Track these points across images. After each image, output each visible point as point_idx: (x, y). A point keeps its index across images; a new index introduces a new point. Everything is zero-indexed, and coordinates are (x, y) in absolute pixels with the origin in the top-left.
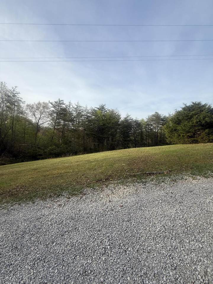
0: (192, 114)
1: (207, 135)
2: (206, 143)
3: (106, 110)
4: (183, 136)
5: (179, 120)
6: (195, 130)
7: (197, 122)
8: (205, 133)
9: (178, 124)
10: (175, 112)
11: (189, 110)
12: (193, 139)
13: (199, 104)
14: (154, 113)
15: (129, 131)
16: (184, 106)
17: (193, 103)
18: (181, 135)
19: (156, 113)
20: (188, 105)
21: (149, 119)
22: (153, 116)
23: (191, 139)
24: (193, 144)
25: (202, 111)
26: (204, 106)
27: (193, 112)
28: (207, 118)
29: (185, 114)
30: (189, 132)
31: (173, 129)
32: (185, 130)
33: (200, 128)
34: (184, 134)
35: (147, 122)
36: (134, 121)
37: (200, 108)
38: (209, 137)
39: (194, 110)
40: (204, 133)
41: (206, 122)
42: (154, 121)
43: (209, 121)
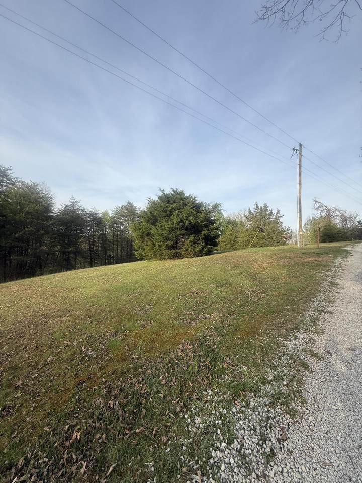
0: (173, 208)
1: (192, 245)
2: (191, 257)
3: (14, 180)
4: (160, 246)
5: (153, 216)
6: (177, 237)
7: (178, 223)
8: (190, 241)
9: (153, 224)
10: (148, 202)
11: (169, 202)
12: (174, 250)
13: (182, 193)
14: (125, 204)
15: (80, 233)
16: (161, 194)
17: (174, 191)
18: (157, 244)
19: (129, 203)
20: (166, 192)
21: (117, 213)
22: (124, 208)
23: (172, 251)
24: (174, 259)
25: (186, 205)
26: (187, 198)
27: (173, 206)
28: (191, 218)
29: (161, 207)
30: (167, 239)
31: (144, 233)
32: (162, 235)
33: (183, 232)
34: (161, 241)
35: (113, 218)
36: (87, 214)
37: (182, 200)
38: (194, 247)
39: (174, 202)
40: (188, 241)
41: (190, 223)
42: (126, 217)
43: (193, 222)
